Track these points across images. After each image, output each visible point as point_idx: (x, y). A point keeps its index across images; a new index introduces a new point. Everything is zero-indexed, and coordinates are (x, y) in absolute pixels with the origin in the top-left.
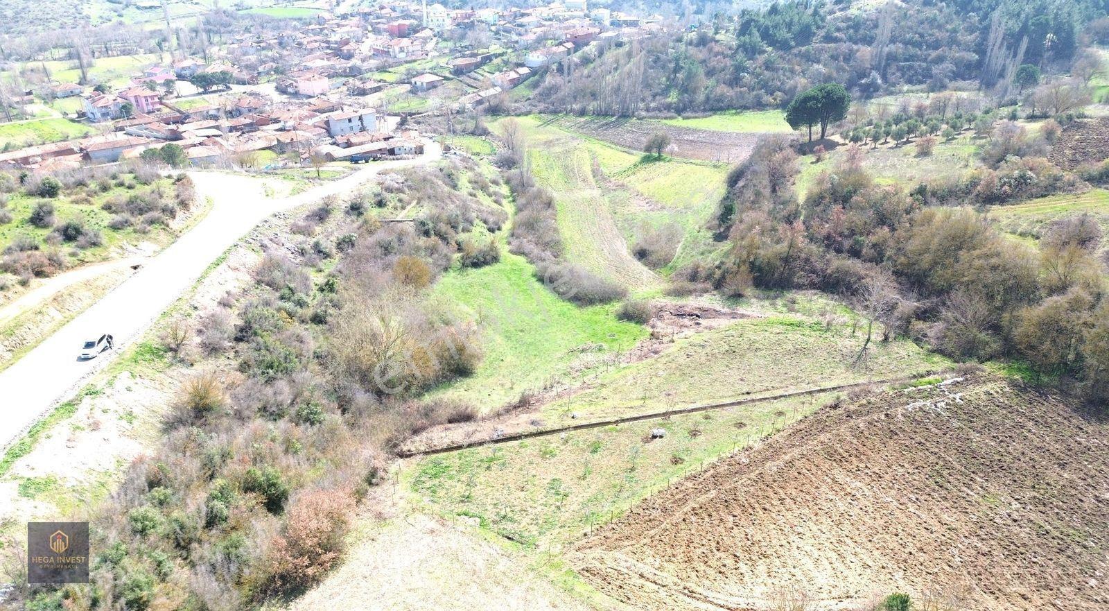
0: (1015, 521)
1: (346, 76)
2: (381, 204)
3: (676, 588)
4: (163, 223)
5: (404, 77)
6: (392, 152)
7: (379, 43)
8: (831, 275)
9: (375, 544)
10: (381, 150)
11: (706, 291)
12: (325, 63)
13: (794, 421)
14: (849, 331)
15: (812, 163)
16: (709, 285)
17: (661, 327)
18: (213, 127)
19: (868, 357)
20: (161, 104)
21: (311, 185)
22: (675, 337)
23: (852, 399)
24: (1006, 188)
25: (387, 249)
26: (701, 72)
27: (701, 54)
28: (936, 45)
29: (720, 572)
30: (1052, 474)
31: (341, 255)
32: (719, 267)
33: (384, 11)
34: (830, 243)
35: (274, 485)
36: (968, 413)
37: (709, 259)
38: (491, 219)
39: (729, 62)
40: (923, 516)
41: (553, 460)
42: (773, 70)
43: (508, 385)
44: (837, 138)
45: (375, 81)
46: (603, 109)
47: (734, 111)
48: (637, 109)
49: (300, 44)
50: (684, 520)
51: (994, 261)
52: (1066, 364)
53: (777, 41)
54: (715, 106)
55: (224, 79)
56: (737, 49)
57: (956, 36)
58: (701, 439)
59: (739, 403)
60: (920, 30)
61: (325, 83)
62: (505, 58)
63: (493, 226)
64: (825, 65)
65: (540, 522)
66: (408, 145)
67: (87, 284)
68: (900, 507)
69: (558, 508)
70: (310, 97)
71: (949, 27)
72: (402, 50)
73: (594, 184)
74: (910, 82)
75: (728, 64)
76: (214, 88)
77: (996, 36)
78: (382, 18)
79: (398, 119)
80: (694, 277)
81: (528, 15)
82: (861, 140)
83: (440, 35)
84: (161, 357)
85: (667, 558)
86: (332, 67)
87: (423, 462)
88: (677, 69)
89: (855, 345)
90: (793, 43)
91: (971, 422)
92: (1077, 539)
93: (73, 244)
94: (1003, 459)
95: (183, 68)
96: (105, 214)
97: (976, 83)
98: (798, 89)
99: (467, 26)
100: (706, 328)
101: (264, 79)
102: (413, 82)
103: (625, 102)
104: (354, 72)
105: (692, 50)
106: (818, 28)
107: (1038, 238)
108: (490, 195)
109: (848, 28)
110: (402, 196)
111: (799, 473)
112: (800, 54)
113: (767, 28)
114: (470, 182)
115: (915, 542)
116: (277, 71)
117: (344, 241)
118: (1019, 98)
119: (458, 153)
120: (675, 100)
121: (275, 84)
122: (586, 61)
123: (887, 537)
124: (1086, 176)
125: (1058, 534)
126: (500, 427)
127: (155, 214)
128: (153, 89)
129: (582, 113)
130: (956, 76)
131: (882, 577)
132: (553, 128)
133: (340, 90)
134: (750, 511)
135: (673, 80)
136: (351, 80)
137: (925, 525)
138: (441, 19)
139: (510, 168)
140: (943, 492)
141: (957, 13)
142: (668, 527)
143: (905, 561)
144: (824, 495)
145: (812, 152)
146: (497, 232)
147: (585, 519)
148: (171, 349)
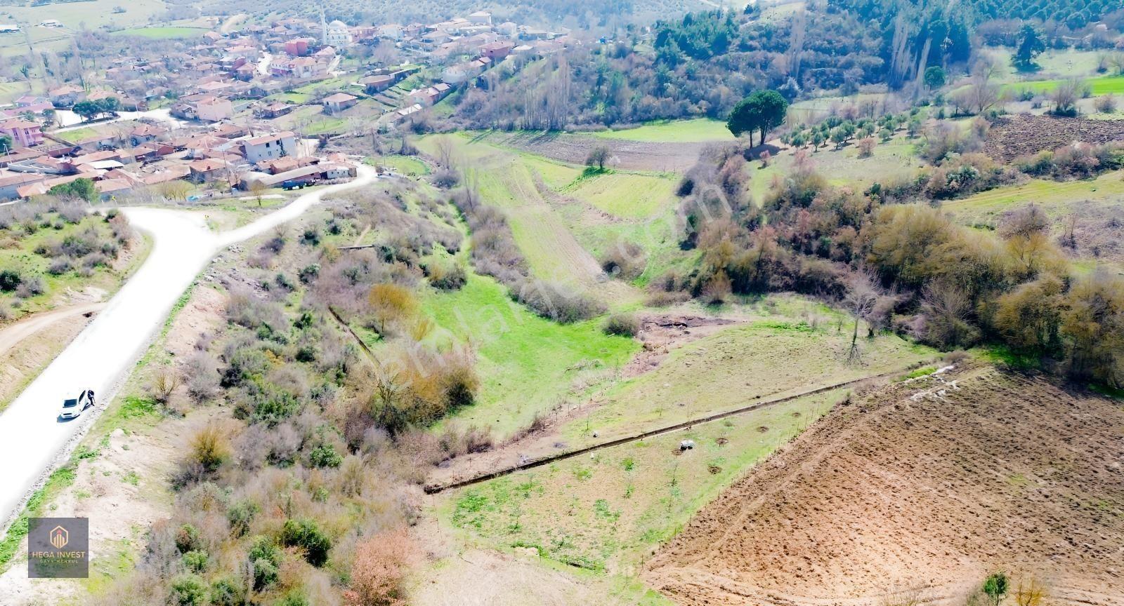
0: (1047, 497)
1: (249, 99)
2: (335, 231)
3: (760, 596)
4: (106, 264)
5: (314, 98)
6: (324, 176)
7: (279, 62)
8: (804, 276)
9: (436, 586)
10: (312, 174)
11: (685, 300)
12: (222, 85)
13: (813, 421)
14: (834, 329)
15: (759, 168)
16: (686, 293)
17: (652, 338)
18: (112, 159)
19: (860, 353)
20: (43, 136)
21: (256, 215)
22: (668, 348)
23: (859, 394)
24: (954, 183)
25: (353, 278)
26: (625, 83)
27: (621, 65)
28: (844, 51)
29: (798, 576)
30: (1062, 449)
31: (305, 287)
32: (694, 275)
33: (277, 29)
34: (797, 244)
35: (313, 535)
36: (970, 399)
37: (681, 269)
38: (449, 241)
39: (651, 73)
40: (964, 501)
41: (590, 481)
42: (695, 80)
43: (515, 410)
44: (777, 143)
45: (282, 102)
46: (531, 124)
47: (661, 121)
48: (567, 123)
49: (189, 66)
50: (745, 528)
51: (962, 253)
52: (1042, 346)
53: (695, 51)
54: (643, 117)
55: (111, 107)
56: (657, 59)
57: (861, 43)
58: (729, 446)
59: (754, 408)
60: (828, 37)
61: (228, 107)
62: (419, 74)
63: (452, 248)
64: (744, 73)
65: (600, 545)
66: (341, 168)
67: (41, 336)
68: (941, 494)
69: (614, 529)
70: (213, 122)
71: (854, 33)
72: (306, 70)
73: (541, 199)
74: (823, 87)
75: (651, 75)
76: (100, 116)
77: (900, 40)
78: (277, 36)
79: (316, 142)
80: (670, 286)
81: (433, 30)
82: (802, 144)
83: (343, 53)
84: (150, 410)
85: (741, 567)
86: (230, 90)
87: (457, 496)
88: (600, 81)
89: (845, 341)
90: (711, 52)
91: (974, 407)
92: (1106, 508)
93: (12, 294)
94: (1015, 439)
95: (61, 97)
96: (39, 258)
97: (884, 86)
98: (722, 97)
99: (369, 43)
100: (696, 336)
101: (153, 104)
102: (325, 102)
103: (553, 116)
104: (256, 94)
105: (614, 63)
106: (733, 37)
107: (992, 229)
108: (440, 216)
109: (761, 36)
110: (354, 221)
111: (836, 471)
112: (717, 63)
113: (684, 37)
114: (418, 204)
115: (966, 526)
116: (168, 95)
117: (307, 272)
118: (930, 98)
119: (393, 173)
120: (602, 112)
121: (168, 110)
122: (505, 75)
123: (939, 524)
124: (1024, 168)
125: (1088, 505)
126: (523, 452)
127: (97, 255)
128: (30, 119)
129: (510, 128)
130: (866, 80)
131: (949, 564)
132: (483, 145)
133: (244, 113)
134: (803, 512)
135: (598, 92)
136: (255, 102)
137: (969, 509)
138: (342, 36)
139: (449, 187)
140: (974, 476)
141: (860, 20)
142: (732, 537)
143: (964, 545)
144: (866, 491)
145: (757, 157)
146: (456, 253)
147: (646, 537)
148: (158, 401)
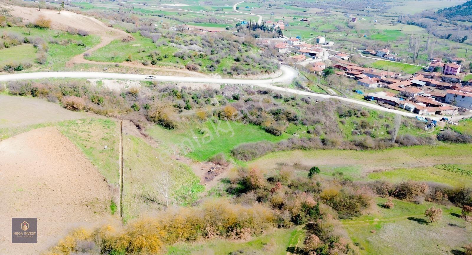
148: (155, 85)
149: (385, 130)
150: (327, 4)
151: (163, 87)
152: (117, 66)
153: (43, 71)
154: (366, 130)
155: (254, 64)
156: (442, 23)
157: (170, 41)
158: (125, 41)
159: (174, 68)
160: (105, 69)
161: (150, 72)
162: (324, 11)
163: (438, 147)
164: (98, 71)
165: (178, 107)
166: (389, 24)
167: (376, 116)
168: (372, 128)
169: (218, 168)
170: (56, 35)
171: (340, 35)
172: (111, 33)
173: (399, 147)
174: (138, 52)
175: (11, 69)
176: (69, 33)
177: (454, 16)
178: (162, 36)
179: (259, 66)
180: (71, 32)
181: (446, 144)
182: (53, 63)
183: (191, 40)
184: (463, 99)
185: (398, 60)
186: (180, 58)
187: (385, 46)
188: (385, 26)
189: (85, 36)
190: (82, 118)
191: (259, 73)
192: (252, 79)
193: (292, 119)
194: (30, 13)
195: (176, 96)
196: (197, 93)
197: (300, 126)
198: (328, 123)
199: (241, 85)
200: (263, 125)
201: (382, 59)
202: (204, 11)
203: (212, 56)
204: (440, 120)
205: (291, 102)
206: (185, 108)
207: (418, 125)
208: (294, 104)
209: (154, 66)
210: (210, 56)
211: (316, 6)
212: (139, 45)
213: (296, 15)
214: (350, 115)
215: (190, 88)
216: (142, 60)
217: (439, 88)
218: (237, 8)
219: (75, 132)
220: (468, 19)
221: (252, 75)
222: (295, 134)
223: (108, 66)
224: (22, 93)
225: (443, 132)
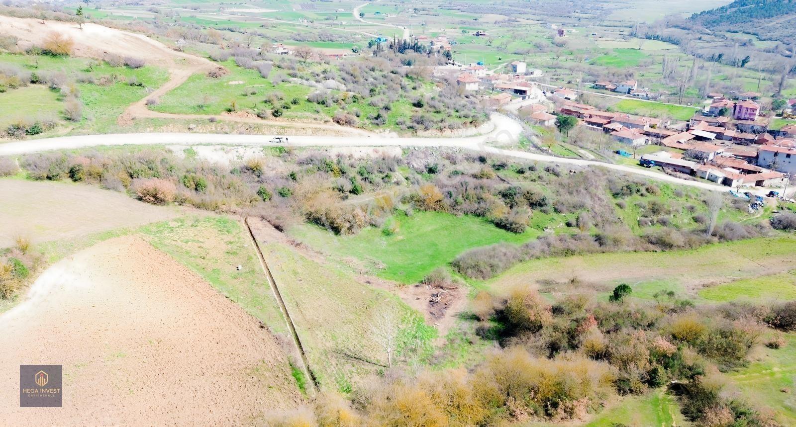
4: (416, 130)
6: (694, 172)
10: (684, 167)
84: (281, 153)
148: (289, 153)
149: (690, 216)
150: (510, 8)
151: (304, 155)
152: (212, 121)
153: (79, 134)
154: (660, 217)
155: (448, 111)
156: (701, 35)
157: (289, 75)
158: (213, 75)
159: (314, 121)
160: (192, 126)
161: (273, 129)
162: (507, 18)
163: (779, 241)
164: (179, 132)
165: (340, 190)
166: (618, 40)
167: (669, 192)
168: (669, 213)
169: (442, 294)
170: (86, 67)
171: (546, 59)
172: (183, 61)
173: (719, 243)
174: (244, 95)
175: (21, 131)
176: (108, 63)
177: (718, 24)
178: (274, 65)
179: (458, 114)
180: (111, 62)
181: (789, 235)
182: (94, 120)
183: (324, 72)
184: (788, 160)
185: (655, 99)
186: (319, 103)
187: (626, 76)
188: (611, 43)
189: (139, 69)
190: (178, 217)
191: (461, 126)
192: (450, 137)
193: (537, 204)
194: (29, 28)
195: (332, 171)
196: (364, 163)
197: (554, 215)
198: (597, 209)
199: (438, 147)
200: (489, 216)
201: (628, 97)
202: (306, 21)
203: (375, 99)
204: (767, 196)
205: (528, 174)
206: (350, 192)
207: (737, 205)
208: (534, 177)
209: (278, 118)
210: (370, 100)
211: (493, 10)
212: (241, 82)
213: (464, 26)
214: (631, 193)
215: (350, 157)
216: (256, 109)
217: (739, 142)
218: (361, 15)
219: (175, 242)
220: (741, 29)
221: (449, 130)
222: (546, 228)
223: (197, 122)
224: (53, 176)
225: (777, 214)
